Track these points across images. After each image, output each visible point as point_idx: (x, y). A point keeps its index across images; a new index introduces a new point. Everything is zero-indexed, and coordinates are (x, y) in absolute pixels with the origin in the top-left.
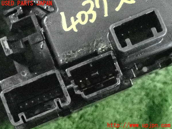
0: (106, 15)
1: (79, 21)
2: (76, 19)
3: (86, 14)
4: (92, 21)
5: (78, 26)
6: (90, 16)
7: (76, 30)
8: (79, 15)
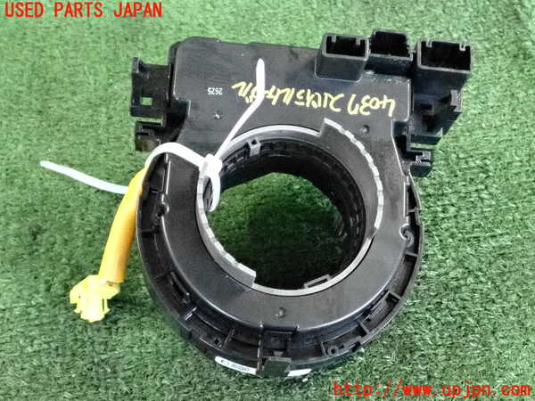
0: (354, 96)
1: (378, 103)
2: (381, 105)
3: (370, 105)
4: (368, 97)
5: (381, 99)
6: (368, 101)
7: (385, 97)
8: (376, 107)
